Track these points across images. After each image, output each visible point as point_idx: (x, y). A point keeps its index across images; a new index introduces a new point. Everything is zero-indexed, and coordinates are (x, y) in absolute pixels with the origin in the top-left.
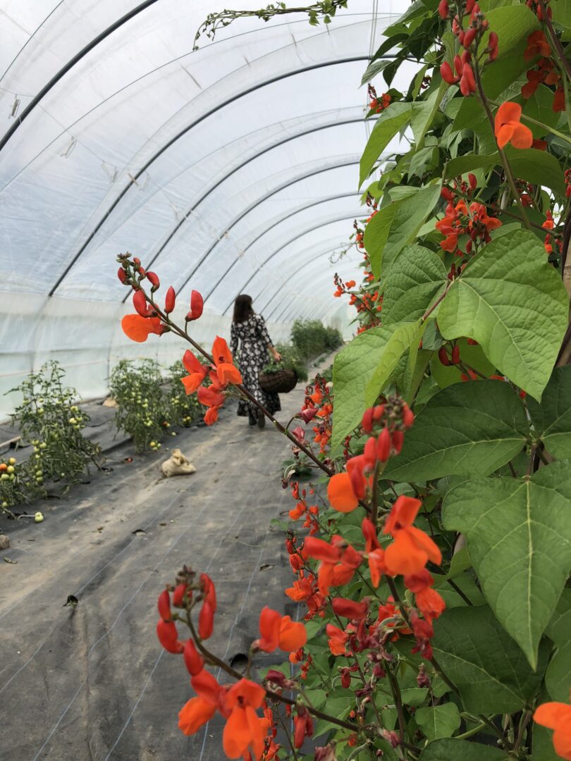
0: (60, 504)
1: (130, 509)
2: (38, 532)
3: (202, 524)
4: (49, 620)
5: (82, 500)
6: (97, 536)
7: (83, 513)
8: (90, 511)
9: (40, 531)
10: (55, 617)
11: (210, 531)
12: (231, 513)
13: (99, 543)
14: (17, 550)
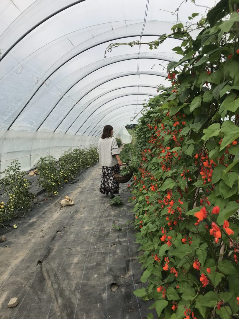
0: (22, 220)
1: (52, 221)
2: (16, 233)
3: (83, 227)
4: (32, 271)
5: (31, 218)
6: (41, 234)
7: (33, 224)
8: (36, 223)
9: (17, 233)
10: (35, 270)
11: (87, 230)
12: (93, 222)
13: (43, 237)
14: (10, 241)
